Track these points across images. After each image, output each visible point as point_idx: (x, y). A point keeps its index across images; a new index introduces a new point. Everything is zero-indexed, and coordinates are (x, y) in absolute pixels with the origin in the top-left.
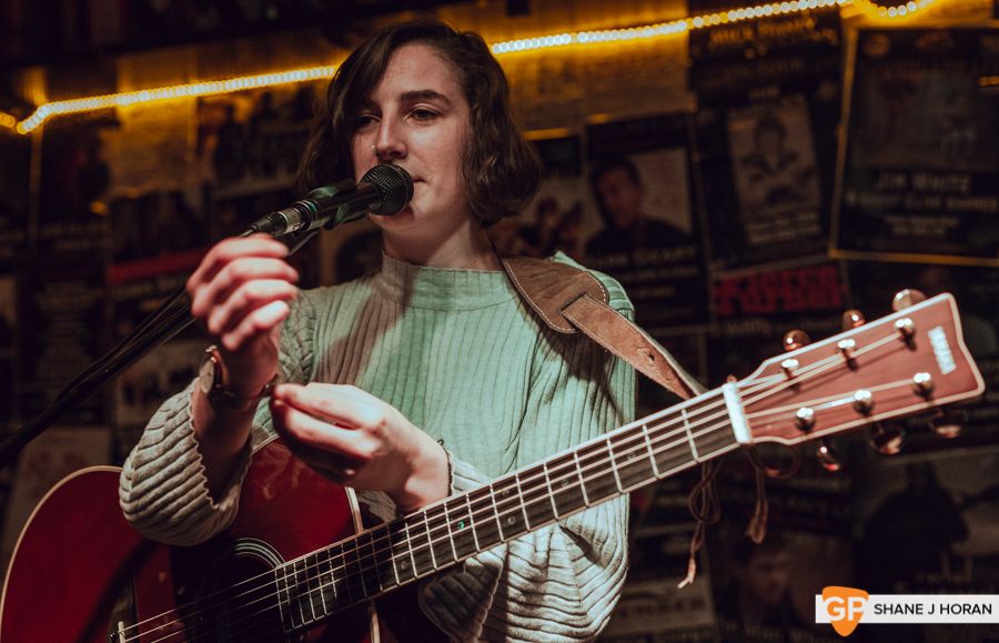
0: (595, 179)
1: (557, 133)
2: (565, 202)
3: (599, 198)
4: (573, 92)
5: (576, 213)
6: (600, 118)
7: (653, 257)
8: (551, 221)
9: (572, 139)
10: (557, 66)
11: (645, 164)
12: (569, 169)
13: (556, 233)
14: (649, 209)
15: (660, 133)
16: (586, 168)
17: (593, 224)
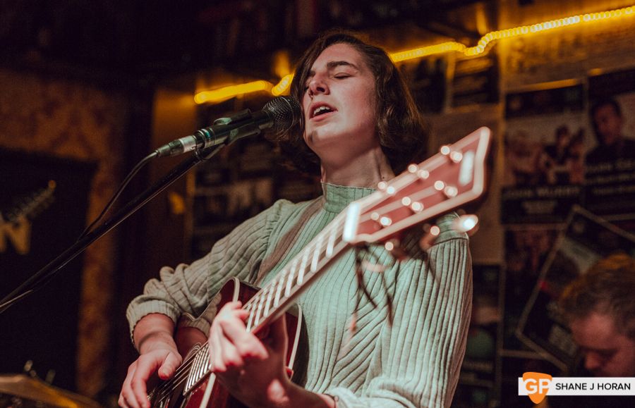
0: (593, 113)
1: (569, 82)
2: (573, 128)
3: (595, 126)
4: (581, 54)
5: (580, 136)
6: (597, 72)
7: (628, 165)
8: (564, 141)
9: (578, 87)
10: (570, 38)
11: (625, 101)
12: (576, 106)
13: (567, 149)
14: (627, 132)
16: (587, 105)
17: (590, 143)
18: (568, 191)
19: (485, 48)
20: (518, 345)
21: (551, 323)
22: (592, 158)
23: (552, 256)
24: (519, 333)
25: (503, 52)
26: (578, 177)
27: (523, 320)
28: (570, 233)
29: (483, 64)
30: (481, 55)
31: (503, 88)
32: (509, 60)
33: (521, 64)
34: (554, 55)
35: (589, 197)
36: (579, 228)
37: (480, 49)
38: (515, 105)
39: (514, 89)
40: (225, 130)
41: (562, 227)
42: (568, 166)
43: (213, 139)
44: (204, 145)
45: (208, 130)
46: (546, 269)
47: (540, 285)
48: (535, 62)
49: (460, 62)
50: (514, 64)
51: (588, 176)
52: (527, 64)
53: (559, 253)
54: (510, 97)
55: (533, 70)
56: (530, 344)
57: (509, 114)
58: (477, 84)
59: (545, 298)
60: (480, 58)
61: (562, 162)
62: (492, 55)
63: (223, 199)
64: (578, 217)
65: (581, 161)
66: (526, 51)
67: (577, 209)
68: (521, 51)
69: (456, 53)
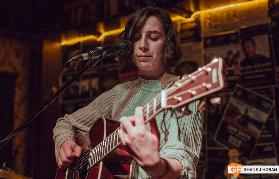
0: (243, 44)
1: (232, 32)
2: (235, 51)
3: (244, 50)
4: (237, 20)
6: (244, 27)
7: (259, 66)
8: (231, 57)
9: (236, 34)
10: (232, 13)
11: (257, 39)
12: (236, 42)
13: (232, 60)
14: (258, 52)
15: (261, 30)
16: (240, 41)
17: (242, 57)
18: (234, 78)
19: (194, 18)
20: (215, 145)
21: (229, 134)
22: (243, 64)
23: (228, 106)
24: (215, 140)
25: (202, 19)
26: (238, 72)
27: (216, 134)
28: (235, 96)
29: (193, 25)
30: (192, 21)
31: (203, 35)
32: (205, 23)
33: (210, 24)
34: (225, 20)
35: (243, 80)
36: (239, 94)
37: (192, 19)
38: (209, 42)
39: (207, 35)
40: (100, 52)
41: (231, 93)
42: (233, 67)
43: (96, 55)
44: (92, 58)
45: (94, 51)
46: (225, 112)
47: (223, 118)
48: (216, 23)
49: (183, 24)
50: (207, 24)
51: (242, 71)
52: (213, 25)
53: (231, 104)
54: (206, 39)
55: (216, 27)
56: (220, 144)
57: (206, 46)
58: (191, 34)
59: (225, 124)
60: (192, 22)
61: (230, 66)
62: (197, 21)
63: (76, 88)
64: (239, 89)
65: (239, 65)
66: (212, 18)
67: (238, 85)
68: (210, 19)
69: (181, 20)
